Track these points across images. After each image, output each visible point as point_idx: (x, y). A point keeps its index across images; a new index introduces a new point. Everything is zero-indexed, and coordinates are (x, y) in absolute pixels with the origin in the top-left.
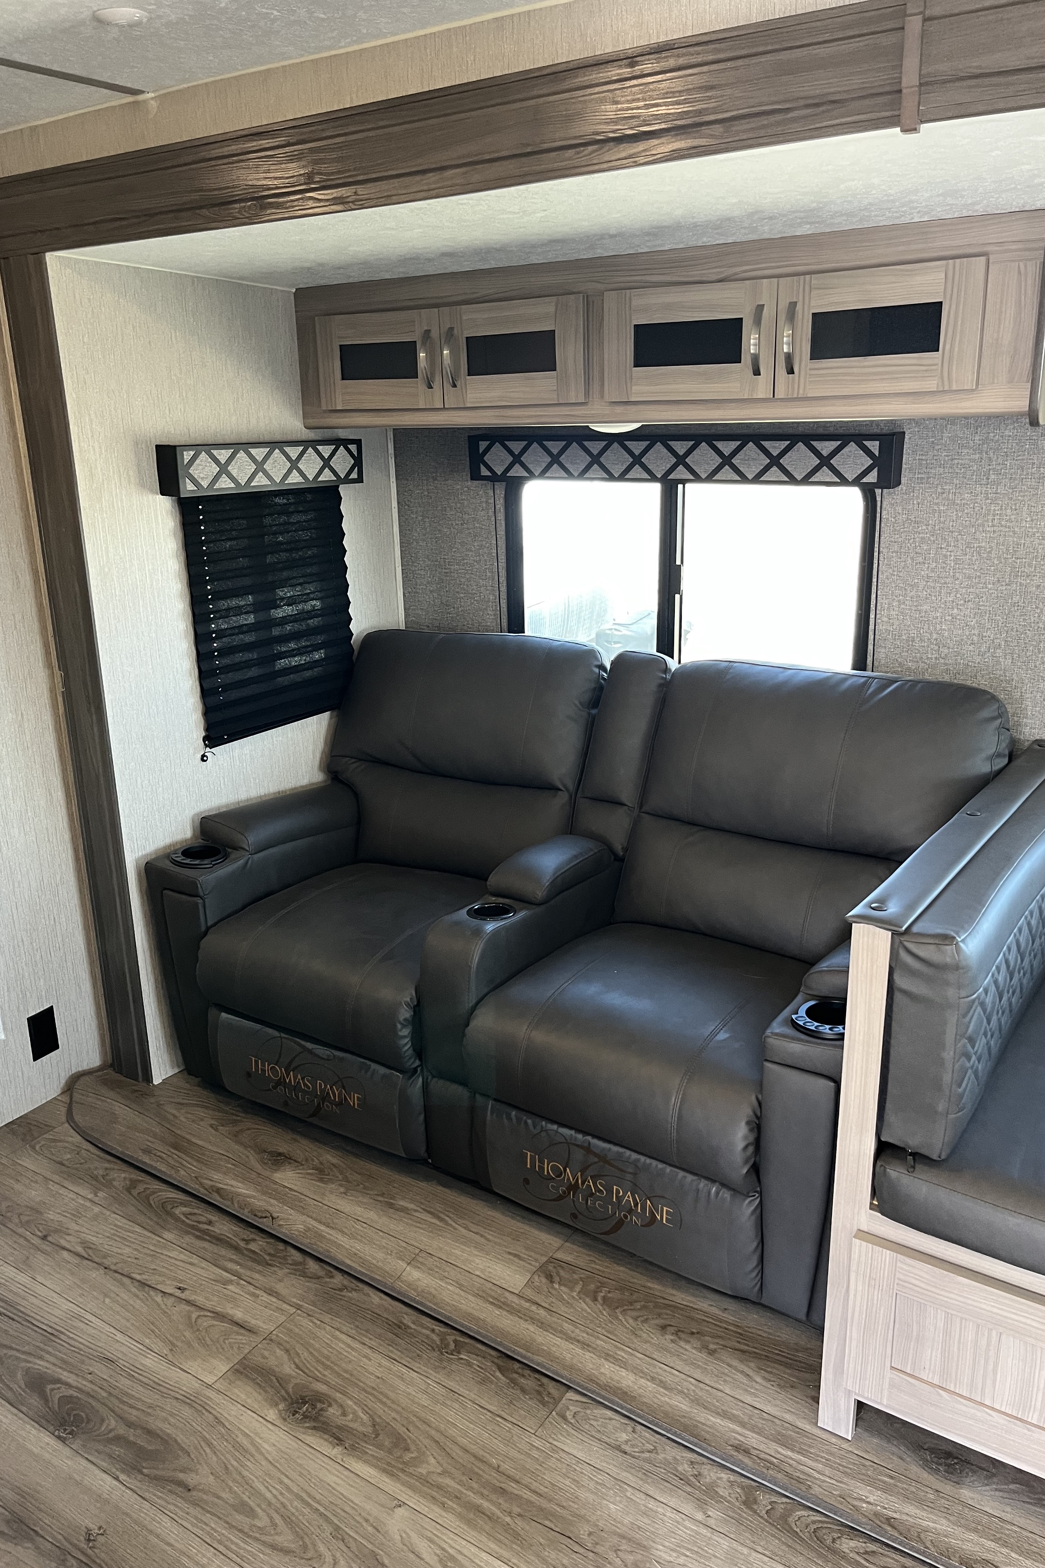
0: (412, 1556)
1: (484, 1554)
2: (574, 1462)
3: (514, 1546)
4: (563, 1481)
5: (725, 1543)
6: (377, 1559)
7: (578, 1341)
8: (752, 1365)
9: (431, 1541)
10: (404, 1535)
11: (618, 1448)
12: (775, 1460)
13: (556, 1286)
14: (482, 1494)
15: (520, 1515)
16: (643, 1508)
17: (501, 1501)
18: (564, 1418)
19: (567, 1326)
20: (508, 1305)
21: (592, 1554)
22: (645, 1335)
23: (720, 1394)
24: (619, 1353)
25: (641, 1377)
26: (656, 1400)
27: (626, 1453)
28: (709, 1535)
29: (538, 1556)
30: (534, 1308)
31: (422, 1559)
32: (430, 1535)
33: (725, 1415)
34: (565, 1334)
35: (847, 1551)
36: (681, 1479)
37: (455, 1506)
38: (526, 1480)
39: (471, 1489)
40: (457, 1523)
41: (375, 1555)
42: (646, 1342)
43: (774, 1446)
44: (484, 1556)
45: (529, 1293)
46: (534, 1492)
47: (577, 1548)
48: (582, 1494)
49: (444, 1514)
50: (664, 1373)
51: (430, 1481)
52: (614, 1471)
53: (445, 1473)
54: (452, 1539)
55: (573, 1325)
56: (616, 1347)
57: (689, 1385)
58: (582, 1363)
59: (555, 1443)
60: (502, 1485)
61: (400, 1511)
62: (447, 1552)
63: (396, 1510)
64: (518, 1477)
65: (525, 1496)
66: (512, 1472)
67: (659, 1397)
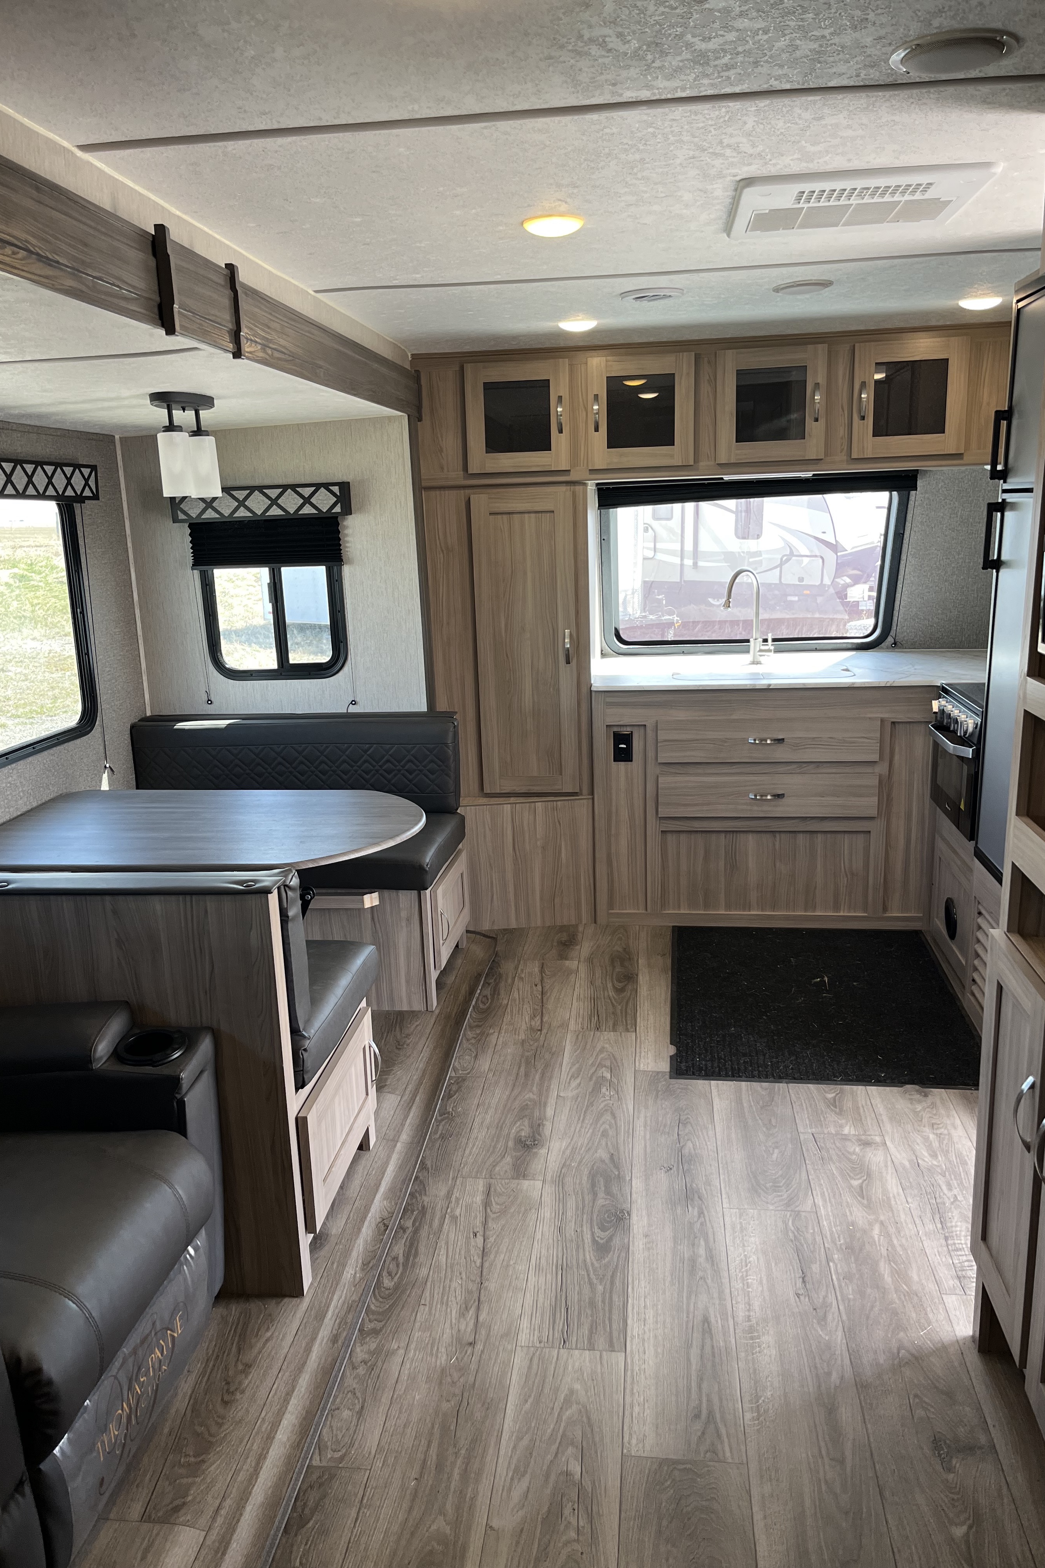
0: (530, 1496)
1: (501, 1453)
2: (387, 1433)
3: (483, 1438)
4: (408, 1435)
5: (417, 1335)
6: (547, 1516)
7: (294, 1380)
8: (253, 1341)
9: (510, 1490)
10: (515, 1510)
11: (360, 1413)
12: (338, 1321)
13: (190, 1498)
14: (449, 1478)
15: (455, 1446)
16: (409, 1381)
17: (448, 1463)
18: (342, 1458)
19: (242, 1477)
20: (223, 1537)
21: (465, 1394)
22: (240, 1414)
23: (289, 1355)
24: (263, 1430)
25: (286, 1408)
26: (306, 1397)
27: (362, 1407)
28: (414, 1344)
29: (483, 1422)
30: (223, 1512)
31: (528, 1488)
32: (505, 1493)
33: (308, 1350)
34: (251, 1478)
35: (393, 1283)
36: (373, 1369)
37: (470, 1489)
38: (420, 1456)
39: (448, 1488)
40: (484, 1481)
41: (544, 1521)
42: (247, 1411)
43: (327, 1320)
44: (502, 1452)
45: (203, 1521)
46: (429, 1446)
47: (465, 1403)
48: (415, 1417)
49: (481, 1494)
50: (279, 1394)
51: (455, 1519)
52: (383, 1409)
53: (442, 1512)
54: (500, 1477)
55: (240, 1470)
56: (257, 1433)
57: (286, 1376)
58: (280, 1458)
59: (373, 1452)
60: (433, 1468)
61: (495, 1523)
62: (513, 1476)
63: (496, 1527)
64: (420, 1462)
65: (435, 1450)
66: (417, 1467)
67: (302, 1394)
